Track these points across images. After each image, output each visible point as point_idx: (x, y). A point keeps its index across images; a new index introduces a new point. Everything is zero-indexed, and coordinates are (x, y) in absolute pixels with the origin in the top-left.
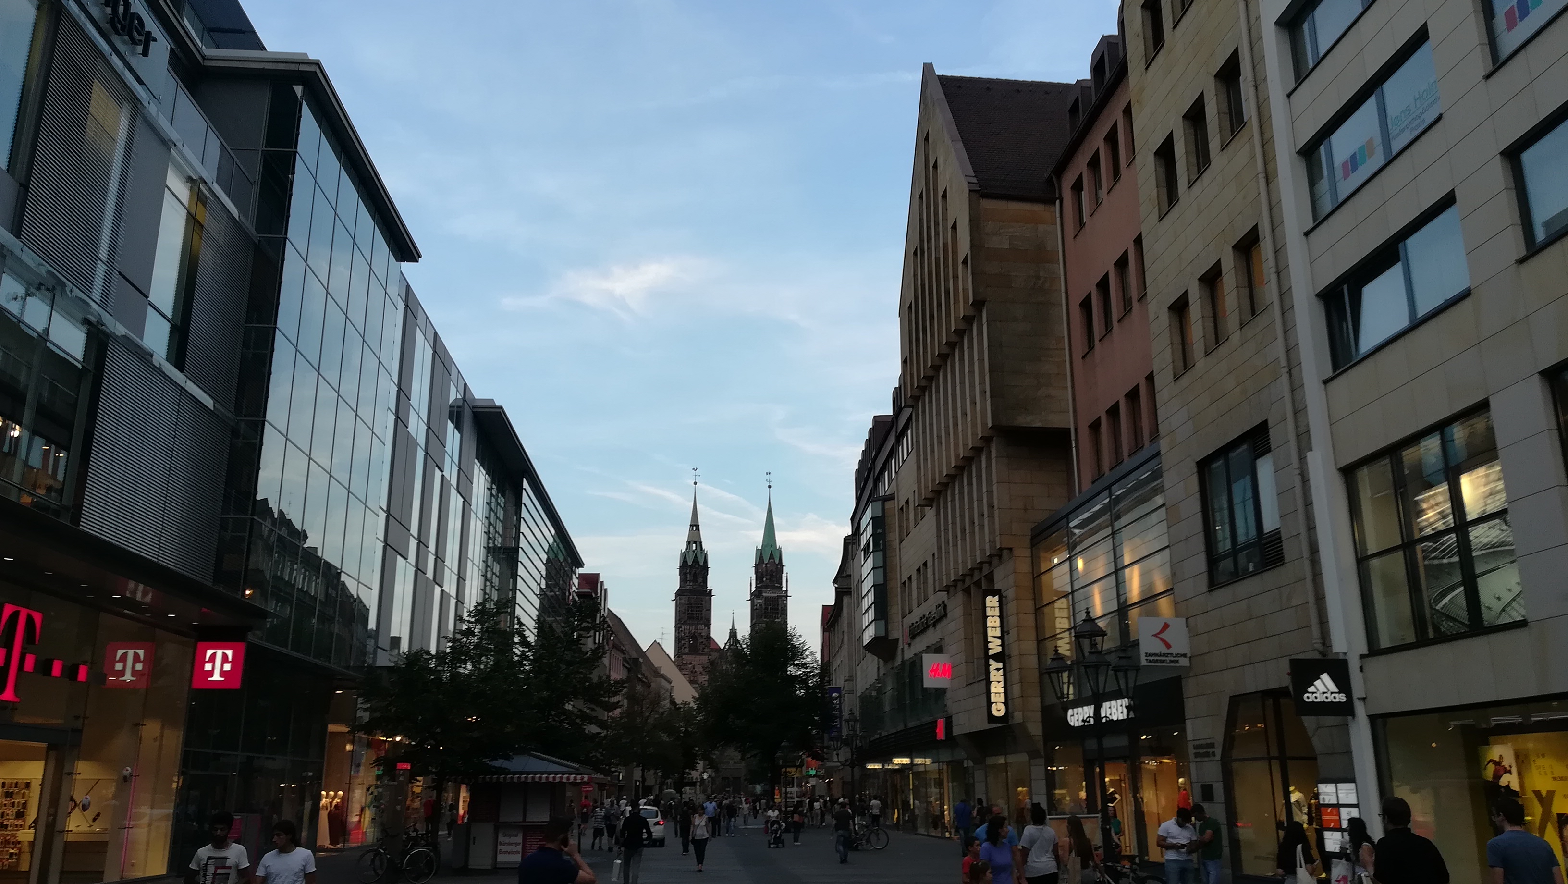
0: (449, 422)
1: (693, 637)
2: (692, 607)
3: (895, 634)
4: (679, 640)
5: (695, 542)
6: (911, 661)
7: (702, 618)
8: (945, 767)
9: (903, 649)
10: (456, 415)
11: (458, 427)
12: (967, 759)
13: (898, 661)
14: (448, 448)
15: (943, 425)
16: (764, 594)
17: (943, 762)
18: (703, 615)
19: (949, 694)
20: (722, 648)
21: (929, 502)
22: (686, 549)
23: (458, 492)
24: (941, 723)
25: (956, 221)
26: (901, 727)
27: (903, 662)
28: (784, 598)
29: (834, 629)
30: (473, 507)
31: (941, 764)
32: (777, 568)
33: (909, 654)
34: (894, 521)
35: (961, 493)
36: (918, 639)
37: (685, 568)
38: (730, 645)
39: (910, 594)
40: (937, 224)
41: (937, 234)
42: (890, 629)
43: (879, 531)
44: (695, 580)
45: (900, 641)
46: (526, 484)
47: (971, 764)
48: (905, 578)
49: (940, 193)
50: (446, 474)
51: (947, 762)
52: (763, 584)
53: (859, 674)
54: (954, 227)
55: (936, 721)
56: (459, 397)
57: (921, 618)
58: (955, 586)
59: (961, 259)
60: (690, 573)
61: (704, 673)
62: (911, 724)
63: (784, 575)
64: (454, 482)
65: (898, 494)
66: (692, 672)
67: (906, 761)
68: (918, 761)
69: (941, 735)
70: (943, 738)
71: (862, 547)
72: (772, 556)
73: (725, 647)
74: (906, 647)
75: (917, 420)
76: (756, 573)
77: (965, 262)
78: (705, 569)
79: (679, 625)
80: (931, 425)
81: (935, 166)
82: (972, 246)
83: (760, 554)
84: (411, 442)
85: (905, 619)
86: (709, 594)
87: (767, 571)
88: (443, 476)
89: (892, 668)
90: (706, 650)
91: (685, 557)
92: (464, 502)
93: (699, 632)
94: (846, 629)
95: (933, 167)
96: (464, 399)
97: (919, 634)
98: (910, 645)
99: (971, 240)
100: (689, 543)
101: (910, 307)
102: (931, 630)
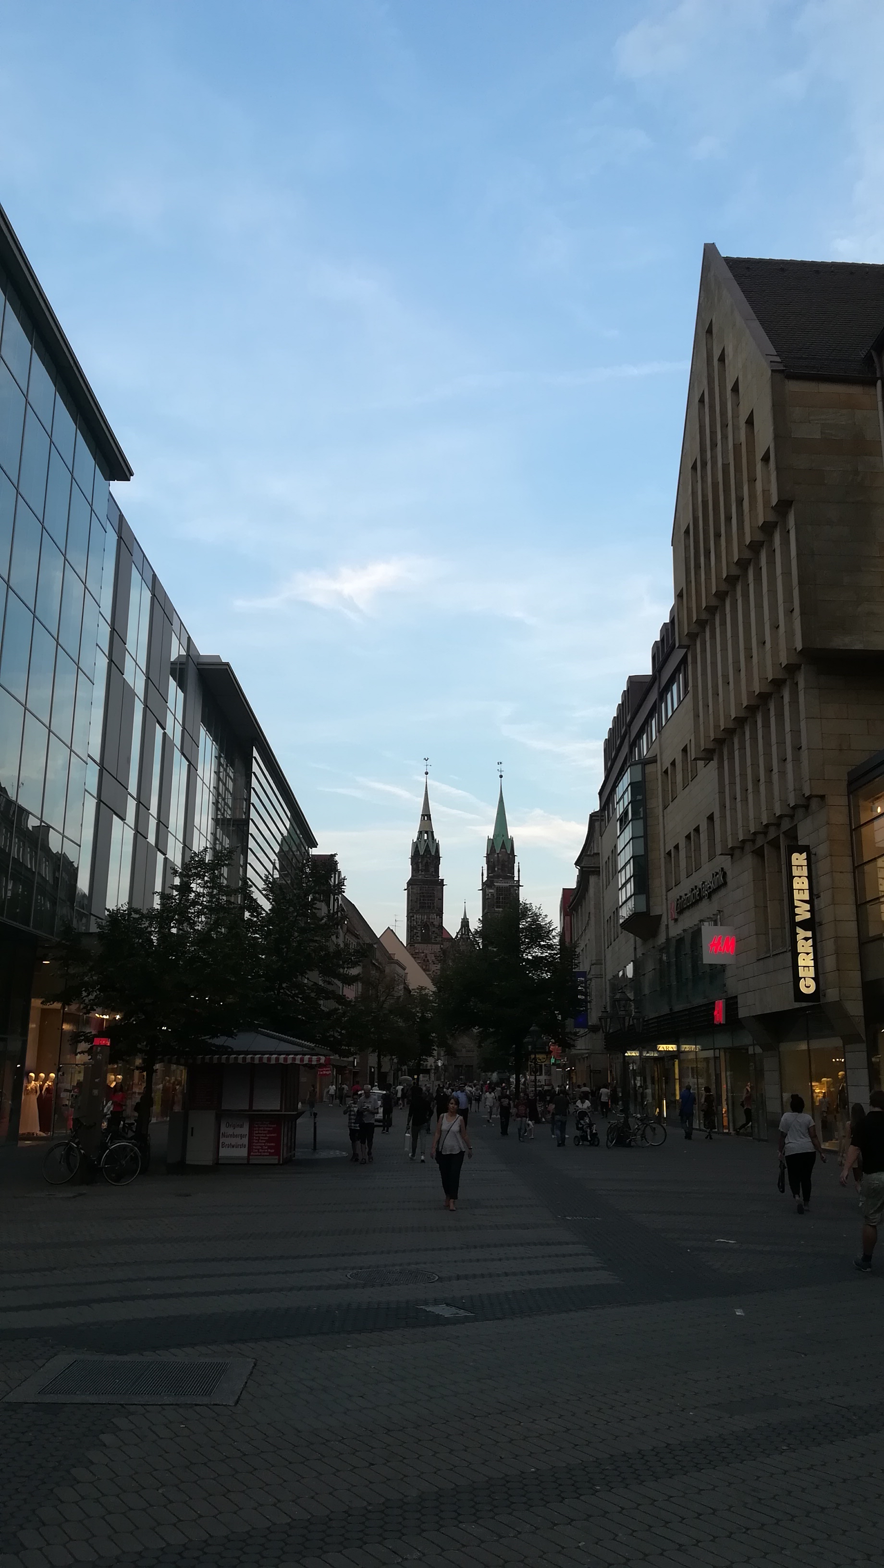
0: (171, 678)
1: (426, 926)
2: (424, 896)
3: (656, 911)
4: (410, 929)
5: (427, 832)
6: (679, 937)
7: (434, 907)
8: (722, 1054)
9: (667, 926)
10: (179, 671)
11: (181, 685)
12: (754, 1045)
13: (662, 939)
14: (171, 704)
15: (730, 661)
16: (495, 884)
17: (719, 1049)
18: (435, 904)
19: (729, 972)
20: (454, 937)
21: (708, 755)
22: (418, 839)
23: (183, 754)
24: (720, 1006)
25: (752, 411)
26: (665, 1010)
27: (668, 939)
28: (515, 888)
29: (577, 912)
30: (200, 772)
31: (717, 1051)
32: (509, 858)
33: (675, 931)
34: (657, 787)
35: (754, 739)
36: (687, 914)
37: (416, 858)
38: (462, 934)
39: (677, 865)
40: (725, 426)
41: (725, 437)
42: (651, 904)
43: (639, 797)
44: (426, 870)
45: (664, 919)
46: (255, 753)
47: (758, 1050)
48: (670, 847)
49: (729, 386)
50: (169, 731)
51: (724, 1049)
52: (495, 874)
53: (609, 956)
54: (750, 422)
55: (714, 1002)
56: (183, 653)
57: (692, 890)
58: (742, 848)
59: (760, 454)
60: (421, 862)
61: (436, 962)
62: (678, 1008)
63: (516, 865)
64: (178, 741)
65: (661, 754)
66: (424, 960)
67: (672, 1047)
68: (686, 1048)
69: (720, 1017)
70: (723, 1022)
71: (618, 817)
72: (503, 846)
73: (457, 936)
74: (671, 923)
75: (695, 662)
76: (488, 862)
77: (766, 459)
78: (437, 858)
79: (411, 915)
80: (714, 664)
81: (722, 359)
82: (777, 437)
83: (492, 844)
84: (128, 692)
85: (669, 893)
86: (441, 883)
87: (498, 861)
88: (165, 734)
89: (654, 947)
90: (439, 939)
91: (417, 847)
92: (189, 766)
93: (431, 921)
94: (592, 911)
95: (719, 360)
96: (188, 655)
97: (688, 907)
98: (676, 920)
99: (774, 429)
100: (420, 833)
101: (687, 532)
102: (705, 902)
